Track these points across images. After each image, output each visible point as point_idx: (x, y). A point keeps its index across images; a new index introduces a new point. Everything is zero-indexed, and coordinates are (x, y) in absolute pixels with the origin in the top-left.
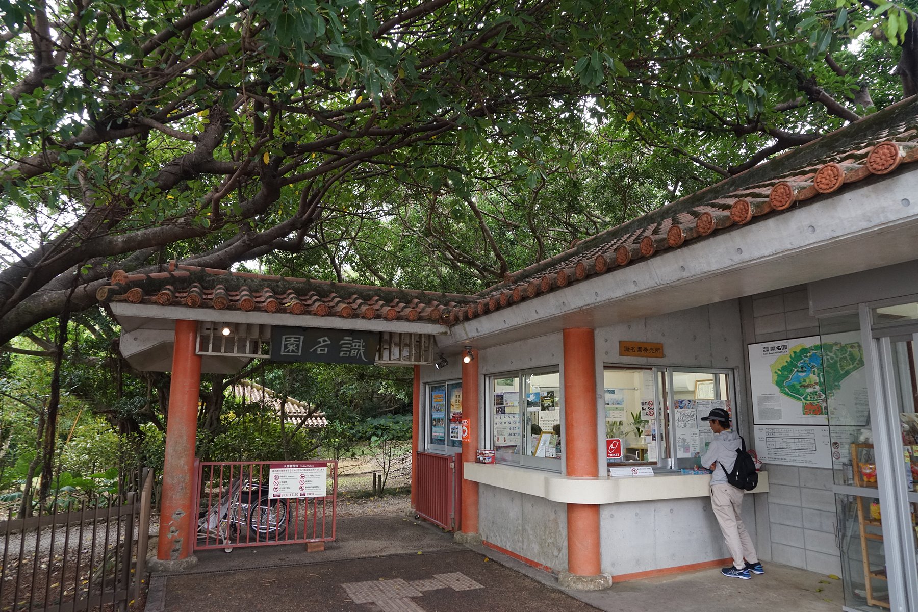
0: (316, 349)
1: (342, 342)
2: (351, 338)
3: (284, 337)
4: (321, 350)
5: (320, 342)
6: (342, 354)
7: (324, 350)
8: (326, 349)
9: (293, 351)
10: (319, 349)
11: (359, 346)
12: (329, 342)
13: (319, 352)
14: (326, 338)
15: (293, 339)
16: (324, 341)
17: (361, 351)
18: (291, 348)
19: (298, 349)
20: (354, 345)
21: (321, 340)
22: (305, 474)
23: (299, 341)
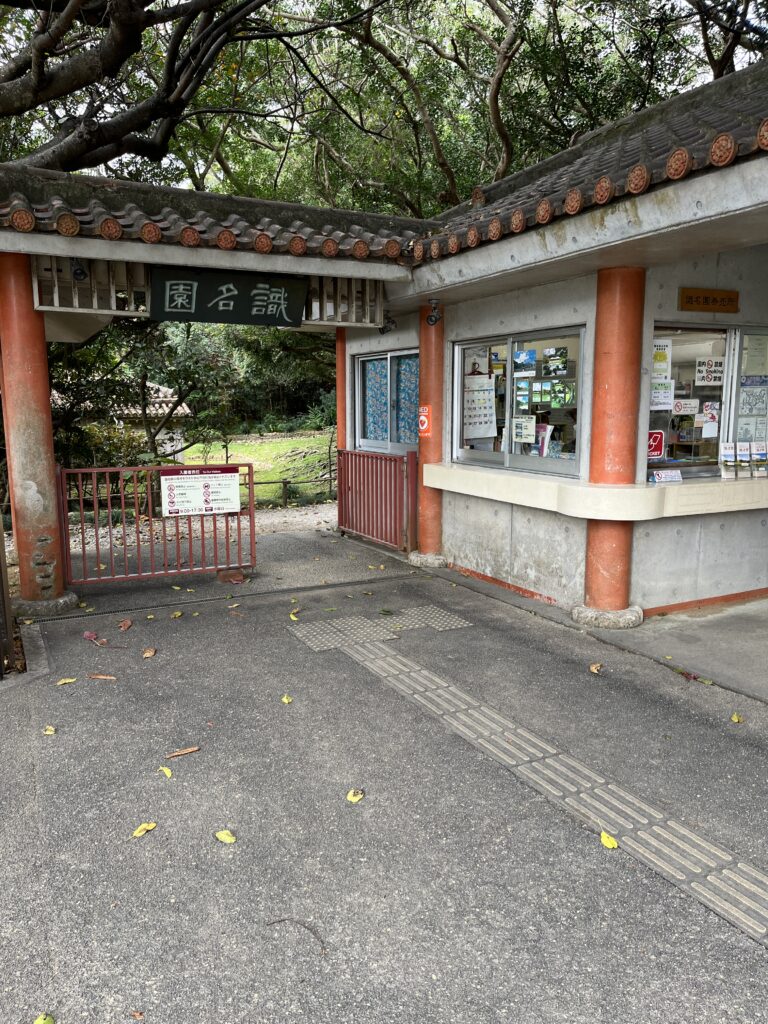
0: (217, 303)
1: (255, 292)
2: (267, 286)
3: (168, 284)
4: (224, 305)
5: (221, 293)
6: (254, 311)
7: (228, 305)
8: (232, 303)
9: (183, 306)
10: (221, 303)
11: (279, 298)
12: (236, 292)
13: (221, 308)
14: (231, 286)
15: (182, 287)
16: (229, 290)
17: (283, 307)
18: (180, 301)
19: (190, 303)
20: (272, 297)
21: (224, 288)
22: (210, 483)
23: (191, 290)
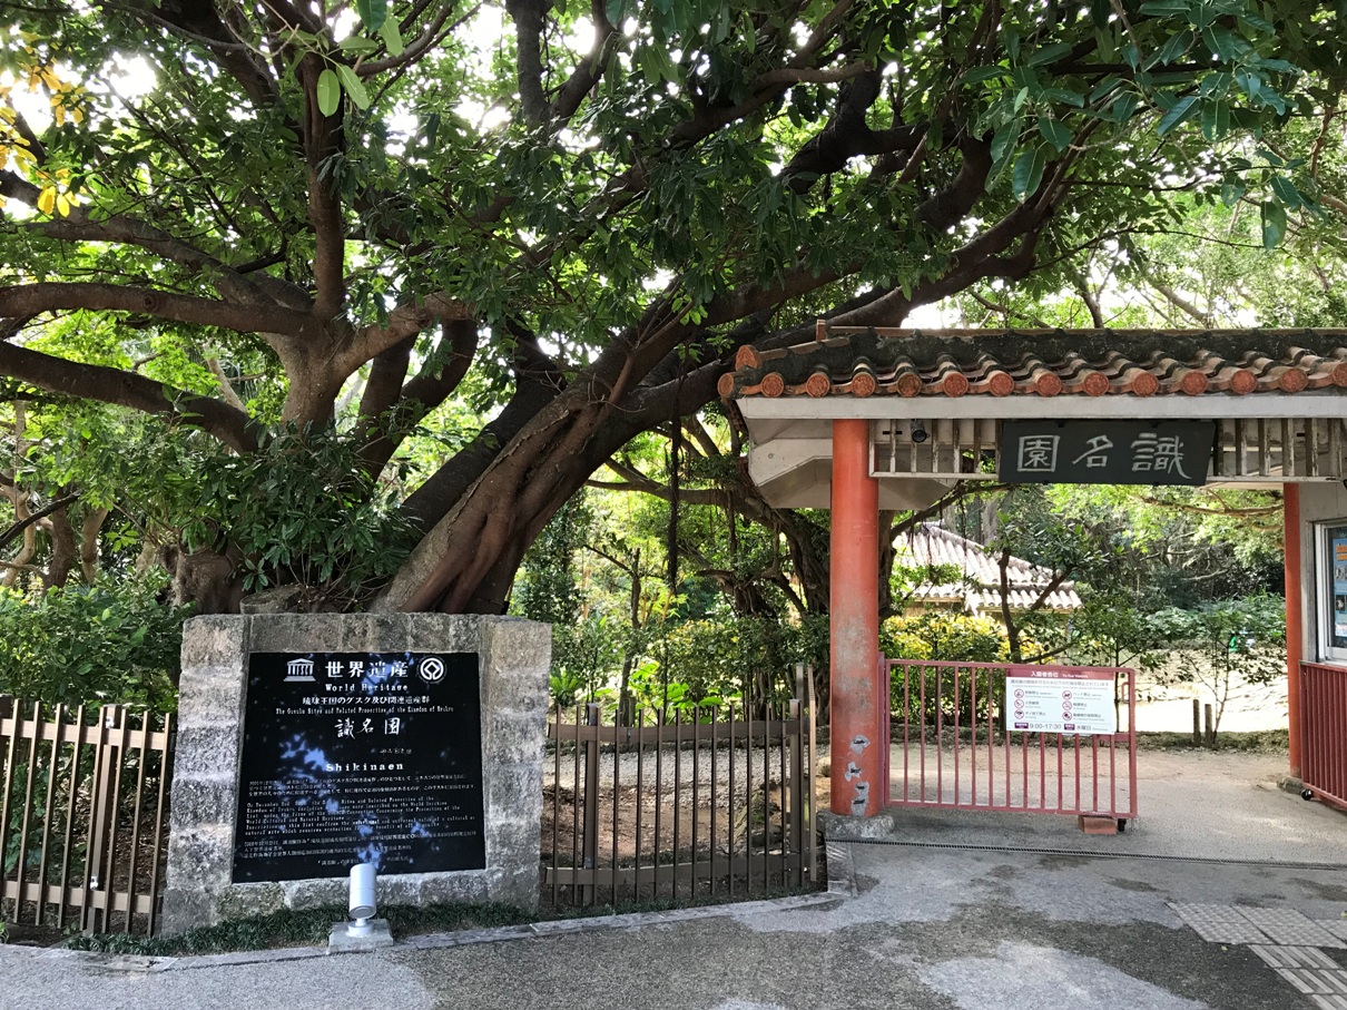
0: (1085, 459)
1: (1137, 443)
2: (1154, 436)
3: (1022, 439)
4: (1094, 461)
5: (1091, 446)
6: (1136, 467)
7: (1100, 461)
8: (1105, 459)
9: (1040, 465)
10: (1090, 459)
11: (1172, 450)
12: (1110, 445)
13: (1090, 465)
14: (1104, 438)
15: (1039, 442)
16: (1100, 443)
17: (1177, 460)
18: (1036, 458)
19: (1049, 461)
20: (1160, 447)
21: (1094, 441)
22: (1072, 691)
23: (1051, 446)
